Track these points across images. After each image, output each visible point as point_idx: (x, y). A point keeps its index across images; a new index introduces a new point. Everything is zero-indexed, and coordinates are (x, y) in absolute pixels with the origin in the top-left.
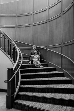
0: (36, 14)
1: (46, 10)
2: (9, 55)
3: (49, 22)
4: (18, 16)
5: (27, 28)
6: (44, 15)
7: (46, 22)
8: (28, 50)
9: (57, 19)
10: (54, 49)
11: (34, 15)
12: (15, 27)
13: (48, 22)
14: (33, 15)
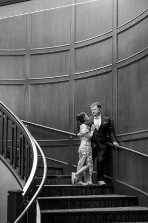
0: (81, 50)
1: (111, 37)
2: (9, 158)
3: (118, 69)
4: (32, 55)
5: (56, 86)
6: (105, 50)
7: (111, 71)
8: (58, 148)
9: (142, 61)
10: (131, 144)
11: (77, 50)
12: (23, 85)
13: (115, 69)
14: (72, 50)
